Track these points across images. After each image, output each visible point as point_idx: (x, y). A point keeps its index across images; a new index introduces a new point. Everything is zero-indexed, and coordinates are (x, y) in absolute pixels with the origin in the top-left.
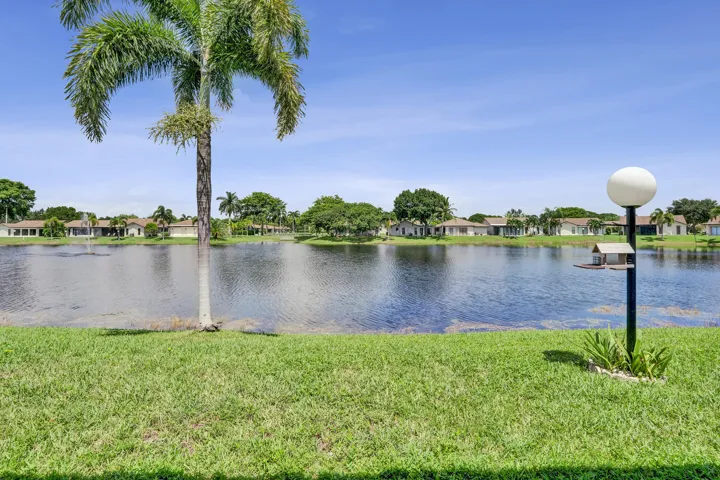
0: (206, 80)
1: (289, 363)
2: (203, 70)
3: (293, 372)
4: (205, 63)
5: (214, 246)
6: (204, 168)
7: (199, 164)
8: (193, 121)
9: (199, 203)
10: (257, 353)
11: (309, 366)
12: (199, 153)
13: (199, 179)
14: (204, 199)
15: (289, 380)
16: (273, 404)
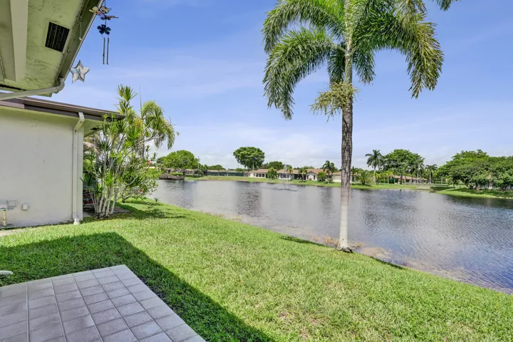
0: (349, 63)
1: (401, 297)
2: (347, 55)
3: (403, 307)
4: (348, 48)
5: (362, 190)
6: (347, 130)
7: (343, 127)
8: (338, 95)
9: (343, 157)
10: (376, 280)
11: (421, 307)
12: (344, 120)
13: (344, 139)
14: (346, 154)
15: (397, 313)
16: (377, 329)
